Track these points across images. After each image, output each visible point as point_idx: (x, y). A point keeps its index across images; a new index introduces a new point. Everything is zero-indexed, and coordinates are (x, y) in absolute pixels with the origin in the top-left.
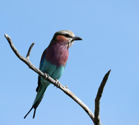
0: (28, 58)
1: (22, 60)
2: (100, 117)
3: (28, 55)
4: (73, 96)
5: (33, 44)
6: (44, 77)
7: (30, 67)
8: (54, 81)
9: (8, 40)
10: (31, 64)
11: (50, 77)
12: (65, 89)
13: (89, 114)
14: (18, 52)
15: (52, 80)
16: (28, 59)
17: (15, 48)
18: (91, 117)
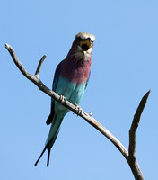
0: (38, 76)
1: (30, 79)
2: (136, 155)
3: (37, 72)
4: (100, 127)
5: (44, 57)
6: (60, 101)
8: (74, 107)
9: (10, 51)
11: (67, 102)
12: (88, 117)
13: (121, 151)
14: (24, 68)
15: (71, 105)
16: (38, 78)
17: (20, 63)
18: (125, 155)
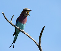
3: (11, 20)
5: (13, 16)
7: (12, 25)
9: (3, 14)
11: (20, 29)
12: (26, 34)
16: (11, 22)
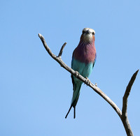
0: (60, 57)
1: (55, 59)
2: (127, 114)
3: (60, 54)
4: (102, 94)
5: (65, 44)
7: (62, 66)
8: (84, 79)
9: (42, 39)
10: (63, 62)
11: (80, 76)
12: (94, 87)
13: (117, 111)
14: (51, 51)
15: (83, 78)
16: (60, 59)
17: (48, 47)
18: (119, 114)
